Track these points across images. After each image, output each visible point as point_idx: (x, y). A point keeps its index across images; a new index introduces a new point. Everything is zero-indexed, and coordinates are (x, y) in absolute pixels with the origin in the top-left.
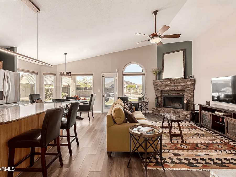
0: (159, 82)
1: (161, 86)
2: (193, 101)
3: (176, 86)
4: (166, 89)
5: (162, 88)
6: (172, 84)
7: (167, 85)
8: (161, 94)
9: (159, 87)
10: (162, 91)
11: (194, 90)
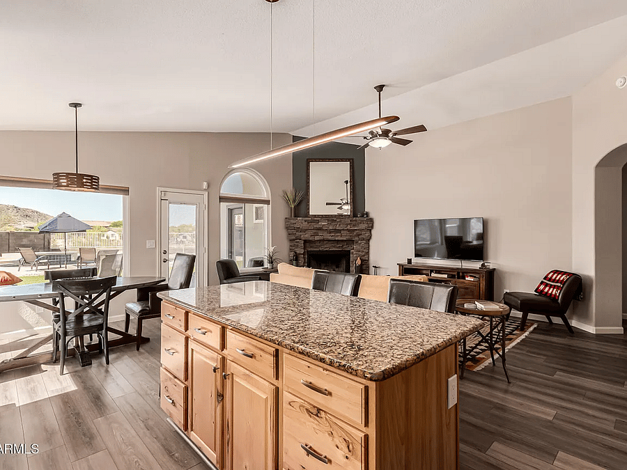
0: (300, 222)
1: (305, 231)
2: (368, 260)
3: (339, 231)
4: (317, 238)
5: (307, 236)
6: (331, 228)
7: (320, 229)
8: (304, 249)
9: (301, 233)
10: (305, 241)
11: (369, 240)
